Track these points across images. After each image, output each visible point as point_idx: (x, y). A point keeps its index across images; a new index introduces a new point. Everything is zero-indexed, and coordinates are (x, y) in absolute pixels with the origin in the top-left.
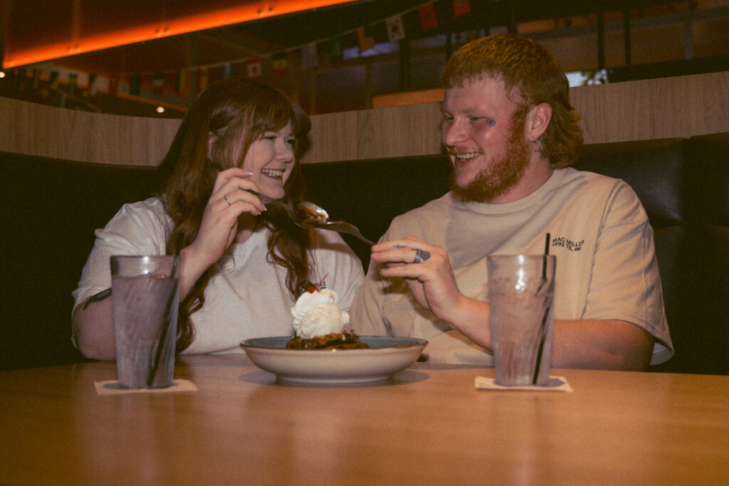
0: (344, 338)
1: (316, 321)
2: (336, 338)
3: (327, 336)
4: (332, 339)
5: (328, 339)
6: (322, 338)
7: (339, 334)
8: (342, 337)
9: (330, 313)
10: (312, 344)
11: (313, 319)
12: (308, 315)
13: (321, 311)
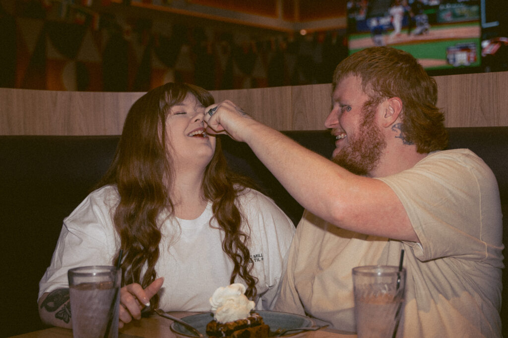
0: (249, 322)
1: (227, 311)
2: (243, 324)
3: (235, 322)
4: (239, 325)
5: (236, 325)
6: (231, 324)
7: (245, 320)
8: (247, 321)
9: (239, 303)
10: (224, 328)
11: (224, 309)
12: (221, 305)
13: (231, 301)
